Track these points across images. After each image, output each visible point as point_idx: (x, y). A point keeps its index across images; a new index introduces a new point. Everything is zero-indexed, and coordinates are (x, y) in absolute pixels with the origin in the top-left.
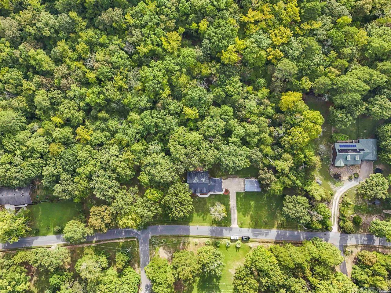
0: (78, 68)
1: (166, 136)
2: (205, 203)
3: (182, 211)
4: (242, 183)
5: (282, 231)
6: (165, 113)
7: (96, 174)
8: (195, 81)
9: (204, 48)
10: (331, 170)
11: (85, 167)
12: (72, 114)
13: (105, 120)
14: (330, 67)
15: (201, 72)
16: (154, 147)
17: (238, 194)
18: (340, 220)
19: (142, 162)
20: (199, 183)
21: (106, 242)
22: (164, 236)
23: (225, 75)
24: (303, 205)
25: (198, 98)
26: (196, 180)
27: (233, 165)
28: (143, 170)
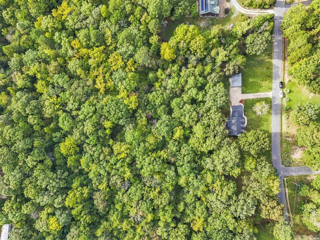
0: (142, 228)
1: (197, 153)
2: (252, 120)
3: (264, 139)
4: (234, 89)
5: (274, 55)
6: (179, 155)
7: (234, 213)
8: (153, 130)
9: (126, 123)
10: (222, 16)
11: (228, 222)
12: (182, 233)
13: (186, 205)
14: (141, 20)
15: (144, 125)
16: (208, 163)
17: (243, 93)
18: (264, 8)
19: (221, 174)
20: (236, 125)
21: (289, 204)
22: (282, 154)
23: (147, 105)
24: (255, 38)
25: (167, 127)
26: (234, 128)
27: (224, 97)
28: (228, 173)
